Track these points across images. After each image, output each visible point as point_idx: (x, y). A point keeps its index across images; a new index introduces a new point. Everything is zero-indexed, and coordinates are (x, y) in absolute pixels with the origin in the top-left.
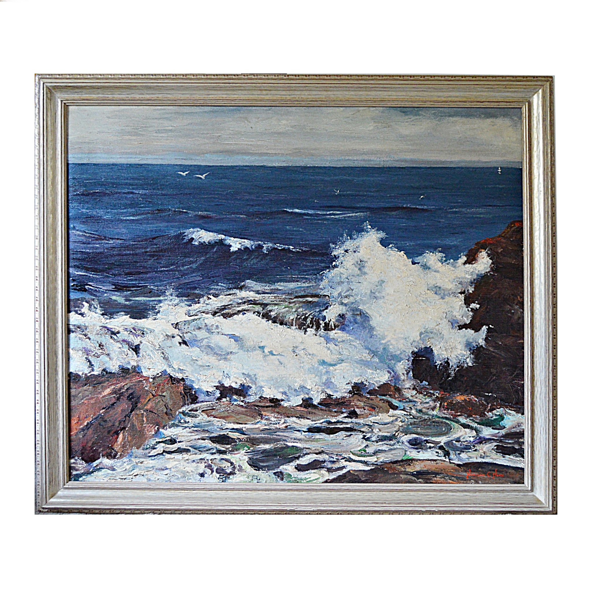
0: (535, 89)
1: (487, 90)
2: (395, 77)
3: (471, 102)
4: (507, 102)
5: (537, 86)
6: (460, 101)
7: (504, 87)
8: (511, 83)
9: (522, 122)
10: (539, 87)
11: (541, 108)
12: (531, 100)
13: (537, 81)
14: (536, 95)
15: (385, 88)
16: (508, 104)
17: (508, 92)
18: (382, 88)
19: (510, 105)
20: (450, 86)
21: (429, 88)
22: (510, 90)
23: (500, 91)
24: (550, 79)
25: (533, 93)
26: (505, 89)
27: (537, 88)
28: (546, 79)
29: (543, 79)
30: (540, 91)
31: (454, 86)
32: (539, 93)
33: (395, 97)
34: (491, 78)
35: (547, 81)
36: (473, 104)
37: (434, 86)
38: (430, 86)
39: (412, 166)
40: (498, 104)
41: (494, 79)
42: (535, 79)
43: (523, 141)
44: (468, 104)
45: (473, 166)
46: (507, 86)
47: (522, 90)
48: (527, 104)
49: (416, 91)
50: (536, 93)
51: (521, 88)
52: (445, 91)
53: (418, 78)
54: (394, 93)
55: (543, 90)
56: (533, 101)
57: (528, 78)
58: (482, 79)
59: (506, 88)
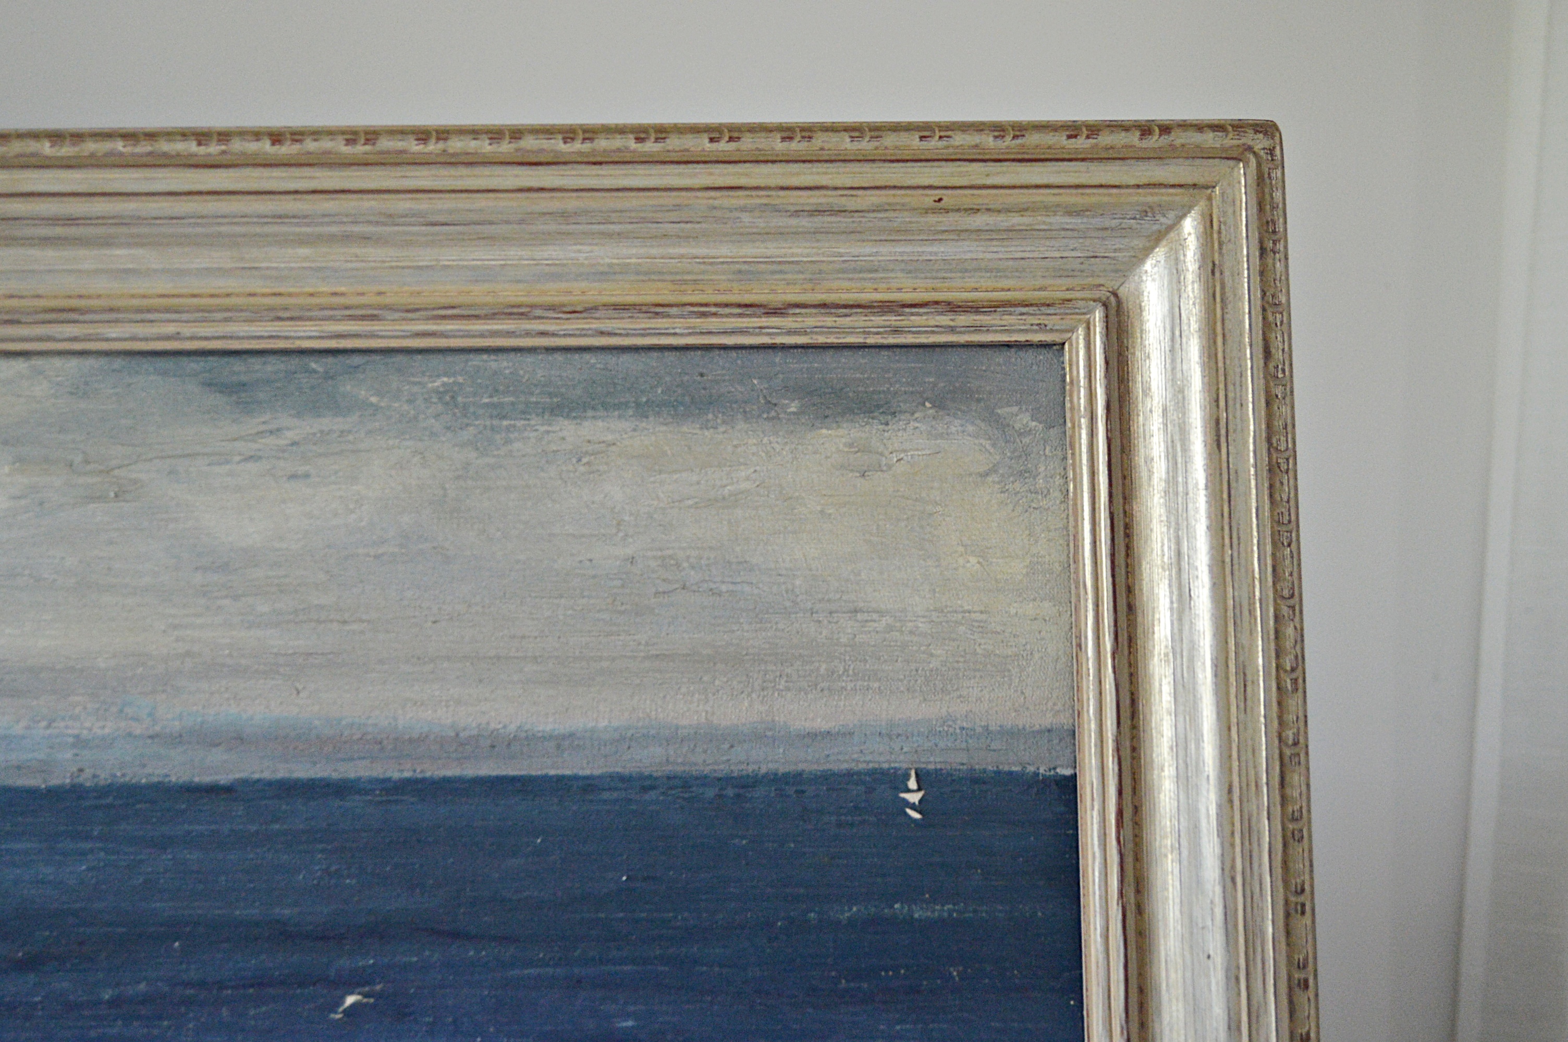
0: (1146, 212)
1: (805, 222)
2: (165, 146)
3: (703, 310)
4: (953, 307)
5: (1163, 196)
6: (617, 307)
7: (928, 199)
8: (976, 173)
9: (1067, 445)
10: (1179, 196)
11: (1194, 349)
12: (1122, 292)
13: (1159, 157)
14: (1160, 253)
15: (71, 221)
16: (963, 319)
17: (961, 233)
18: (54, 220)
19: (977, 329)
20: (544, 203)
21: (391, 218)
22: (979, 221)
23: (901, 234)
24: (1260, 143)
25: (1138, 243)
26: (932, 219)
27: (1162, 208)
28: (1229, 141)
29: (1209, 139)
30: (1190, 226)
31: (572, 203)
32: (1181, 244)
33: (164, 285)
34: (846, 143)
35: (1235, 157)
36: (713, 323)
37: (423, 204)
38: (403, 204)
39: (282, 773)
40: (892, 320)
41: (866, 145)
42: (1155, 141)
43: (1079, 583)
44: (679, 325)
45: (722, 769)
46: (950, 198)
47: (1060, 220)
48: (1098, 315)
49: (303, 241)
50: (1157, 238)
51: (1048, 209)
52: (507, 240)
53: (326, 144)
54: (149, 258)
55: (1208, 222)
56: (1139, 294)
57: (1105, 139)
58: (779, 145)
59: (939, 208)
